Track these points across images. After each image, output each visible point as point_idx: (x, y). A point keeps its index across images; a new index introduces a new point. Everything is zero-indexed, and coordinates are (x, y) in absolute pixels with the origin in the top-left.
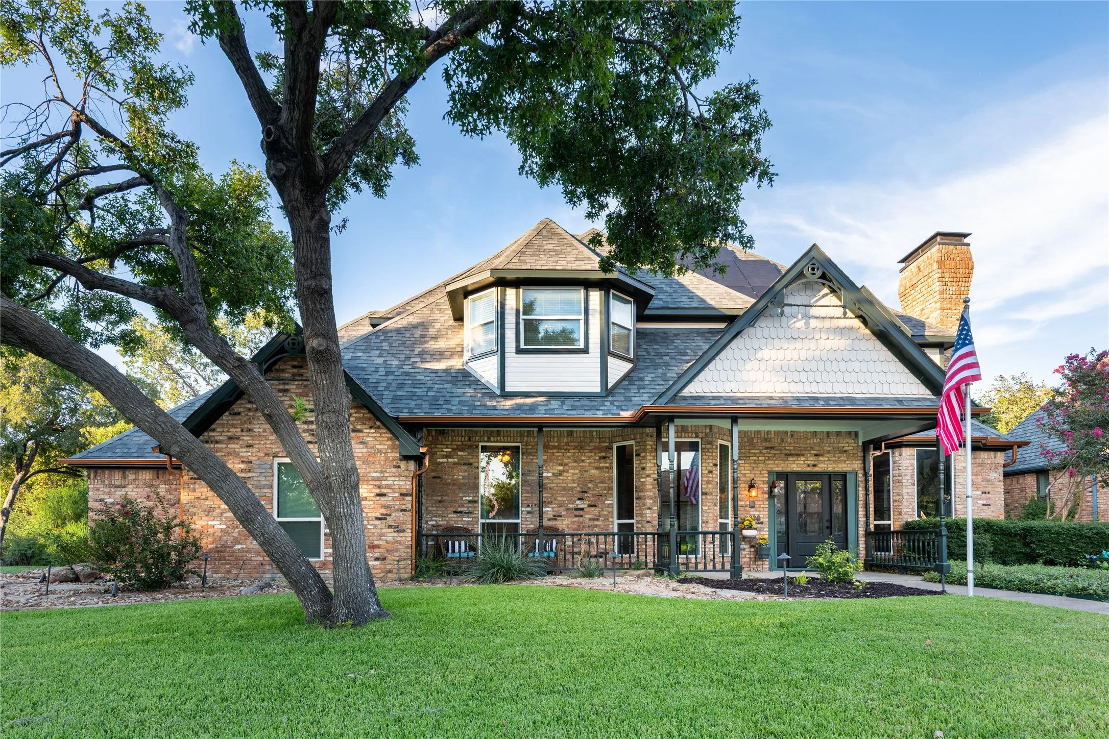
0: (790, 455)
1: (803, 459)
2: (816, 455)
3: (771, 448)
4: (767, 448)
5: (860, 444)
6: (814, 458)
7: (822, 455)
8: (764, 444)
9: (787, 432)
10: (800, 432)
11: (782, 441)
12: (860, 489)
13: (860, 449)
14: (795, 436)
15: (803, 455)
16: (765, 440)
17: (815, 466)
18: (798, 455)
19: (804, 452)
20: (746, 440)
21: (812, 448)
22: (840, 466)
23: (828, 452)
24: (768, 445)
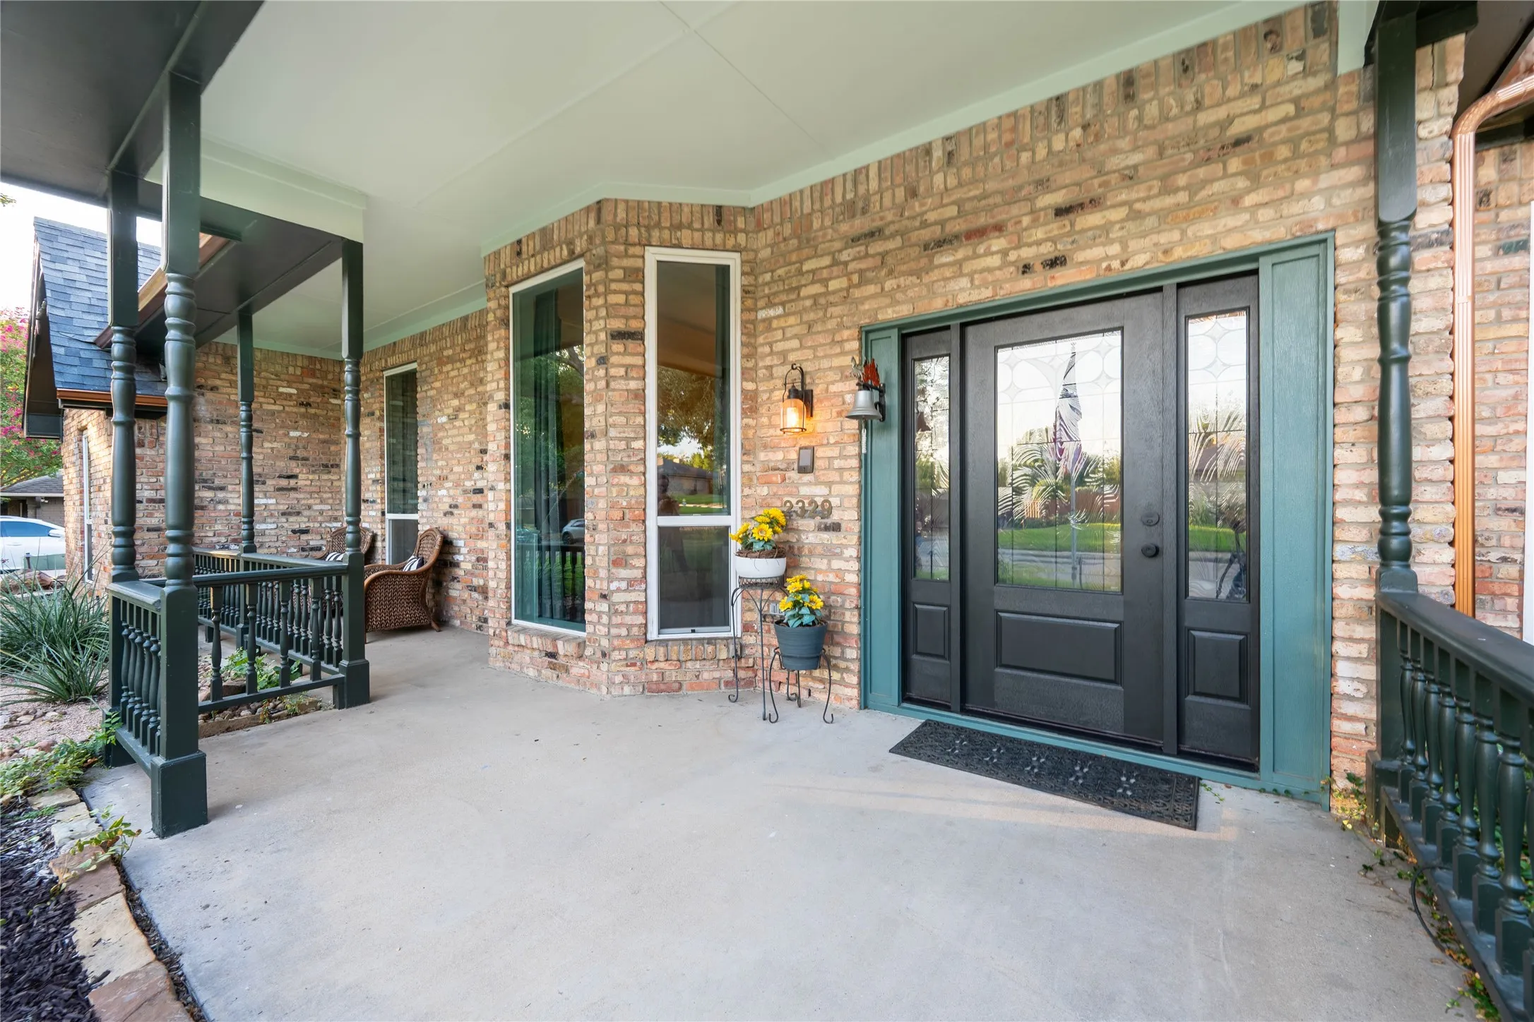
0: (941, 243)
1: (998, 243)
2: (1061, 212)
3: (872, 235)
4: (855, 240)
5: (1351, 55)
6: (1056, 227)
7: (1095, 203)
8: (844, 228)
9: (927, 150)
10: (983, 127)
11: (913, 193)
12: (1347, 334)
13: (1350, 93)
14: (964, 154)
15: (999, 228)
16: (850, 209)
17: (1055, 262)
18: (978, 234)
19: (1001, 217)
20: (787, 230)
21: (1043, 184)
22: (1205, 228)
23: (1130, 177)
24: (860, 224)
